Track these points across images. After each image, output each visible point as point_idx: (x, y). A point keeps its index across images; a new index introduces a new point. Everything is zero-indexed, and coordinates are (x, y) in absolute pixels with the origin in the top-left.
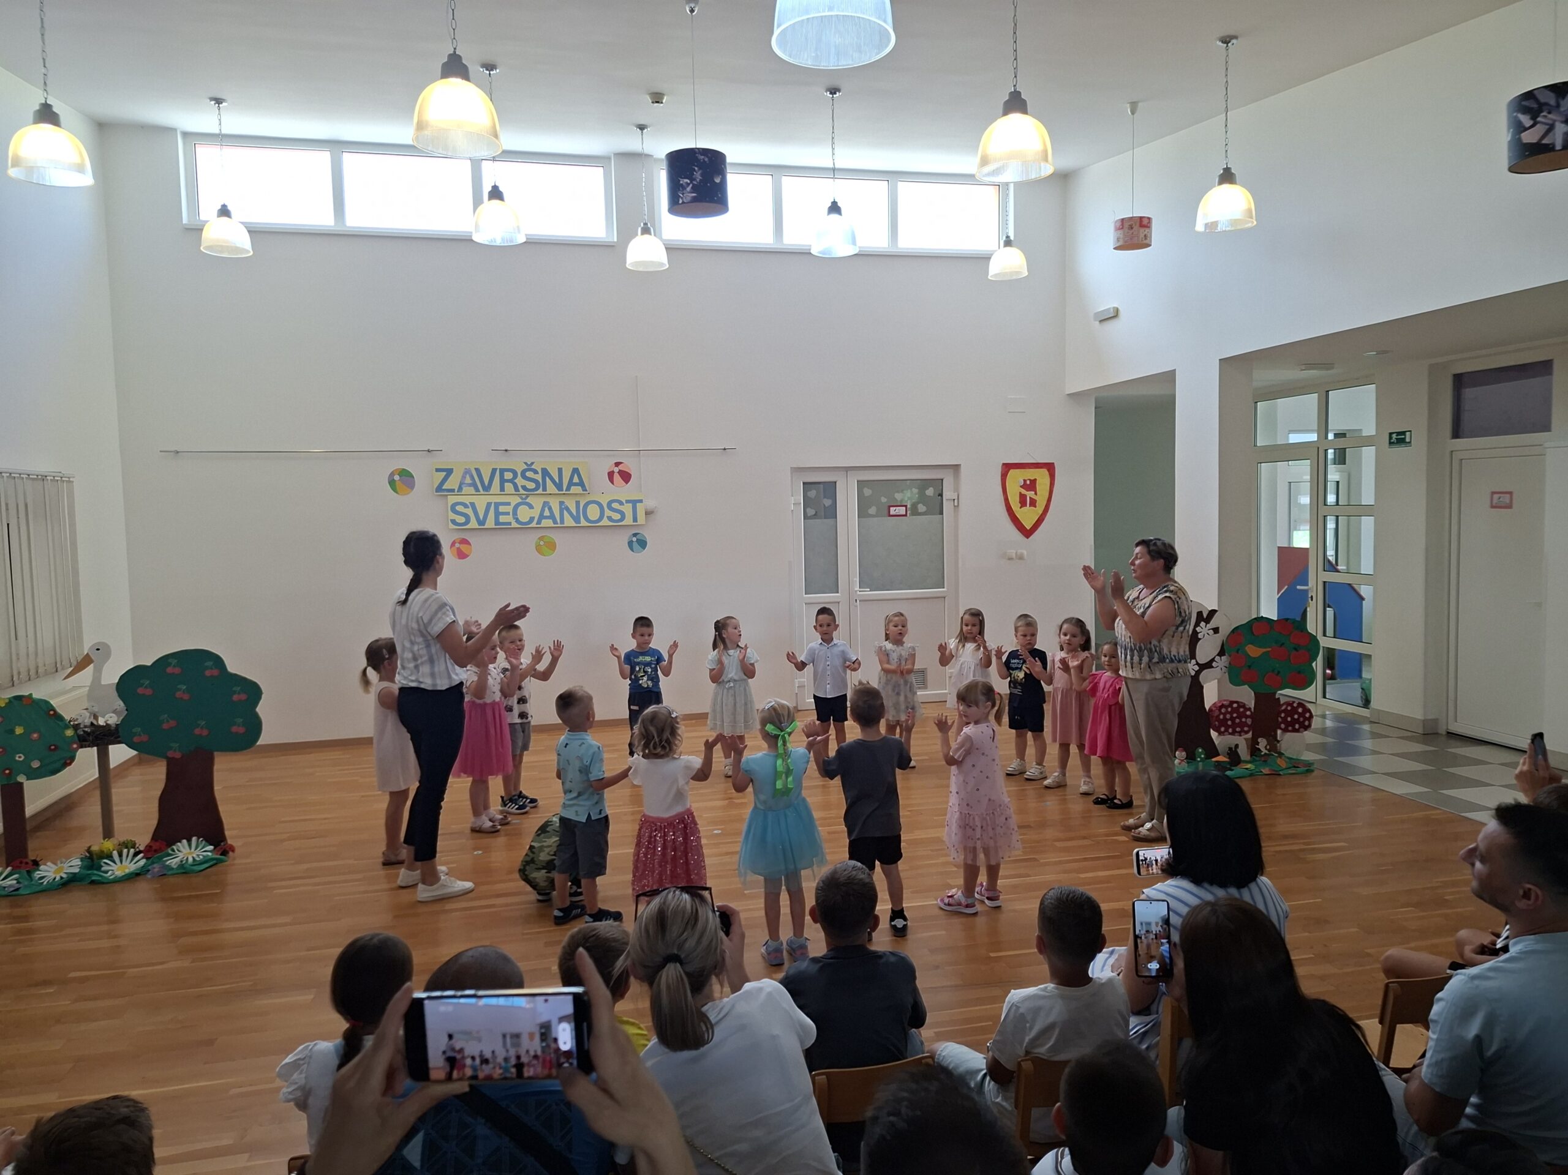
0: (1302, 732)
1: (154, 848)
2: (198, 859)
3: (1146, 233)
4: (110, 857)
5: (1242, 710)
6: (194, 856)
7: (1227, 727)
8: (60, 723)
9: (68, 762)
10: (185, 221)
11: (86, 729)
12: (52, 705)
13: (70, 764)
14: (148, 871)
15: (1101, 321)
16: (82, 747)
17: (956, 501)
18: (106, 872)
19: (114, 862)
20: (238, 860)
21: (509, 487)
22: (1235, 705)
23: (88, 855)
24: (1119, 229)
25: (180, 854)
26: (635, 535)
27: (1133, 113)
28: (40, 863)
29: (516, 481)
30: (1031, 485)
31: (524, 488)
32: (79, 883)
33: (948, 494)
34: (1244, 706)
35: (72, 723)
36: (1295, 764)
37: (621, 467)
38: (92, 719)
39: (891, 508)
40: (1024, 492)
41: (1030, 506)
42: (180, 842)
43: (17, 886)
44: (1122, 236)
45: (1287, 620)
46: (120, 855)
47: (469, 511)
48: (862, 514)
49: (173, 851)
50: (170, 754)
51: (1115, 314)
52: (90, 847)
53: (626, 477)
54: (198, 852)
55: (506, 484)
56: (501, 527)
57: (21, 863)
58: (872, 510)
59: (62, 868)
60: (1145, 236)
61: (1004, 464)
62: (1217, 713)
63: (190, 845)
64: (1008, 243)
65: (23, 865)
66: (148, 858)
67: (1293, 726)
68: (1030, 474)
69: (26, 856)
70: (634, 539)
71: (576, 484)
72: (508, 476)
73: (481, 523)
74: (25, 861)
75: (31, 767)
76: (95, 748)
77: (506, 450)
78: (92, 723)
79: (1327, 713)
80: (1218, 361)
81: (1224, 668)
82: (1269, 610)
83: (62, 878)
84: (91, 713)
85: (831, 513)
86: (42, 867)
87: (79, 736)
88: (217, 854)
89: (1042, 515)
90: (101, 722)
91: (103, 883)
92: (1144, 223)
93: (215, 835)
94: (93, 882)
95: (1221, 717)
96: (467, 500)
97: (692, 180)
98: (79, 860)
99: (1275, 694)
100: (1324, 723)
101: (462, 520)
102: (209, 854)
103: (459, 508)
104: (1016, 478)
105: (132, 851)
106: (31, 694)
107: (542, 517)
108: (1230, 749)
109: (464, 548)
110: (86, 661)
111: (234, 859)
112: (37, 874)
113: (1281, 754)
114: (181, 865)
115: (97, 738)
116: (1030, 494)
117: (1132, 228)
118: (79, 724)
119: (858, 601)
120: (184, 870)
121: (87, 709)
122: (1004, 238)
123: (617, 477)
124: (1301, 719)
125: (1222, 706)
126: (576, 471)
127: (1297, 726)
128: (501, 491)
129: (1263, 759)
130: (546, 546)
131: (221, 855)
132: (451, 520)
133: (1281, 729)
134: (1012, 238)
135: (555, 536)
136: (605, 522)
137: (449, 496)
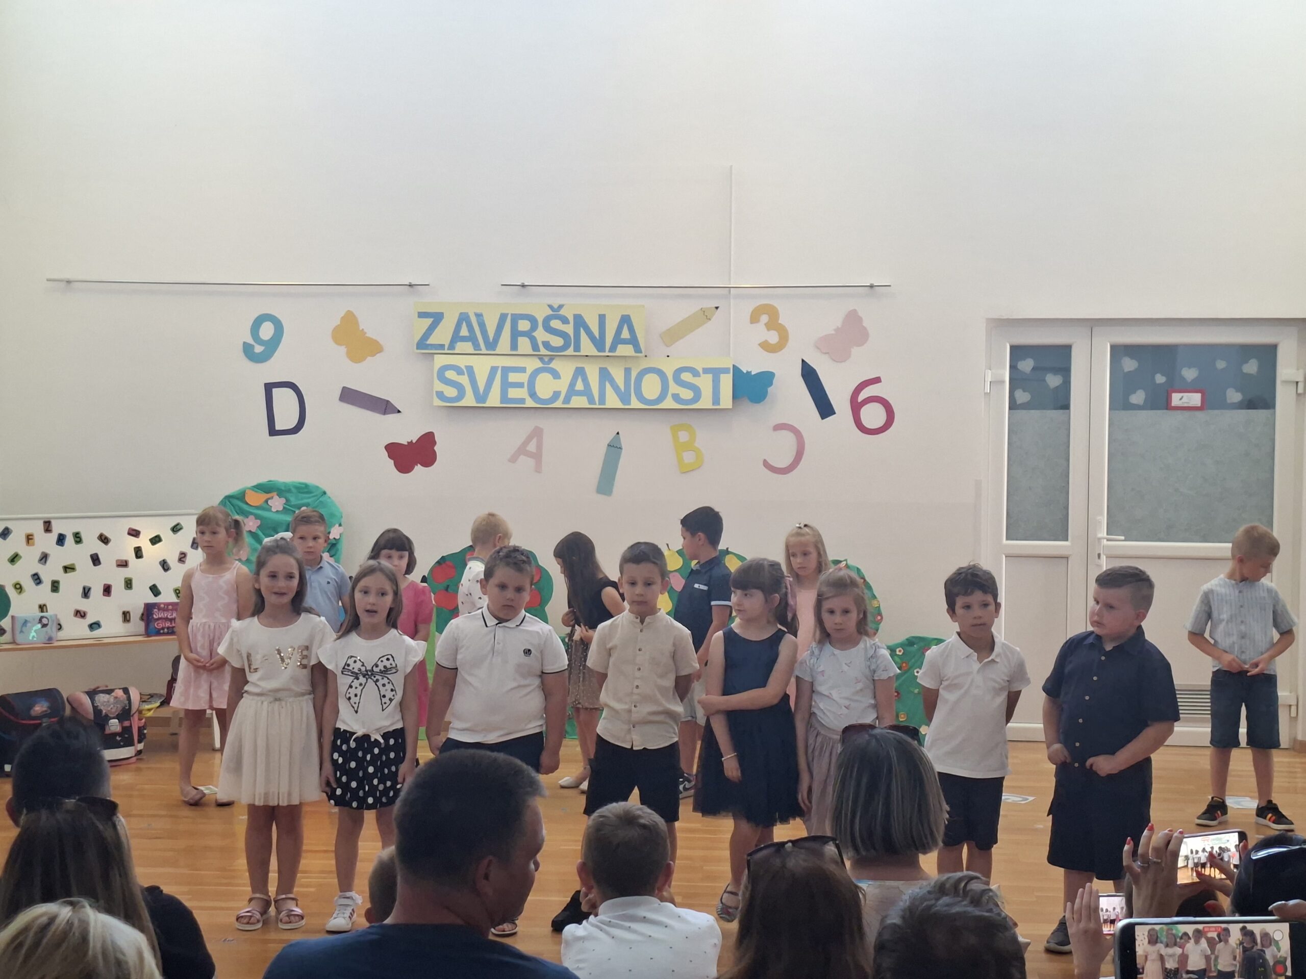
17: (1300, 385)
21: (524, 344)
31: (546, 345)
33: (1285, 373)
39: (1174, 395)
47: (464, 380)
48: (1120, 402)
55: (520, 339)
56: (511, 407)
58: (1137, 398)
71: (625, 342)
72: (524, 325)
73: (480, 398)
77: (523, 286)
85: (1060, 400)
96: (461, 362)
103: (450, 375)
119: (1103, 557)
126: (626, 320)
128: (511, 350)
132: (437, 392)
137: (435, 356)
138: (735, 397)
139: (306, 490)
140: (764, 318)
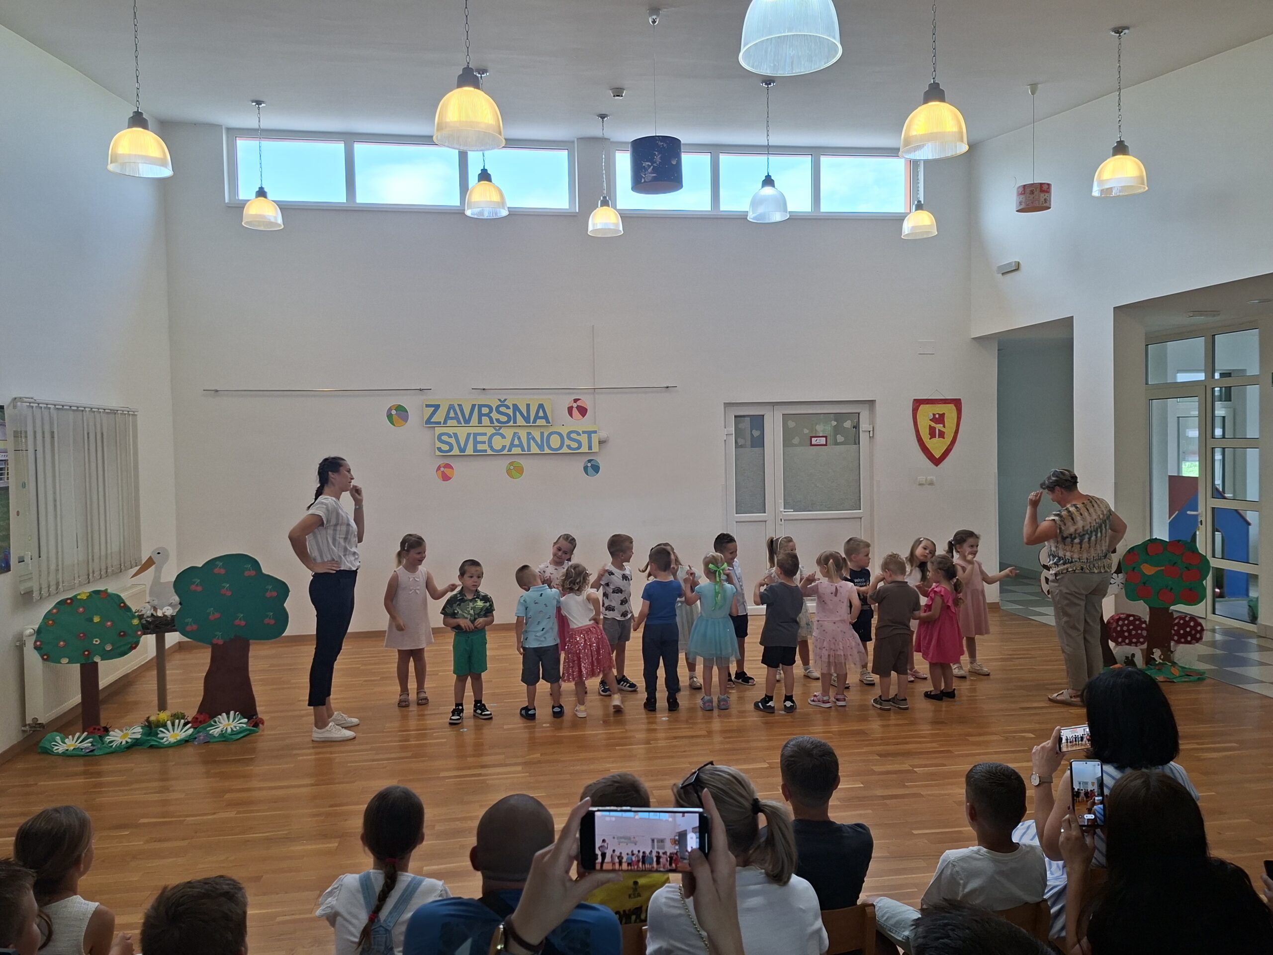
0: (1194, 644)
1: (199, 720)
2: (235, 729)
3: (1046, 197)
4: (164, 726)
5: (1137, 622)
6: (232, 727)
7: (1125, 638)
8: (129, 613)
9: (134, 646)
10: (227, 201)
11: (149, 619)
12: (122, 599)
13: (135, 648)
14: (196, 738)
15: (1003, 274)
16: (145, 634)
17: (871, 432)
18: (163, 738)
19: (168, 730)
20: (267, 731)
21: (485, 420)
22: (1131, 618)
23: (147, 724)
24: (1022, 194)
25: (220, 725)
26: (589, 461)
27: (1033, 93)
28: (110, 729)
29: (491, 415)
30: (940, 419)
31: (498, 420)
32: (140, 747)
33: (864, 426)
34: (1139, 619)
35: (136, 614)
36: (1188, 673)
37: (579, 403)
38: (152, 611)
39: (813, 439)
40: (933, 424)
41: (939, 437)
42: (221, 715)
43: (92, 748)
44: (1024, 200)
45: (1179, 541)
46: (173, 725)
47: (452, 441)
48: (787, 442)
49: (215, 722)
50: (215, 641)
51: (1017, 267)
52: (148, 718)
53: (583, 411)
54: (234, 724)
55: (483, 417)
56: (479, 454)
57: (95, 729)
58: (796, 441)
59: (127, 734)
60: (1045, 200)
61: (915, 400)
62: (1114, 625)
63: (228, 718)
64: (919, 207)
65: (96, 731)
66: (195, 728)
67: (1186, 638)
68: (939, 409)
69: (99, 724)
70: (589, 465)
71: (541, 418)
72: (485, 410)
73: (462, 450)
74: (97, 727)
75: (104, 649)
76: (154, 635)
77: (484, 389)
78: (152, 615)
79: (1217, 627)
80: (1112, 310)
81: (1121, 585)
82: (1162, 533)
83: (127, 742)
84: (152, 606)
85: (759, 442)
86: (111, 733)
87: (143, 625)
88: (249, 726)
89: (949, 445)
90: (160, 614)
91: (162, 748)
92: (1044, 189)
93: (248, 710)
94: (151, 747)
95: (1119, 629)
96: (451, 431)
97: (653, 163)
98: (140, 728)
99: (1168, 608)
100: (1214, 636)
101: (445, 447)
102: (245, 726)
103: (444, 438)
104: (926, 414)
105: (182, 721)
106: (107, 589)
107: (512, 445)
108: (1127, 658)
109: (447, 471)
110: (150, 562)
111: (263, 730)
112: (108, 739)
113: (1174, 664)
114: (222, 735)
115: (156, 626)
116: (939, 427)
117: (1033, 193)
118: (143, 615)
119: (783, 520)
120: (224, 738)
121: (149, 602)
122: (916, 203)
123: (575, 411)
124: (1193, 632)
125: (1119, 619)
126: (541, 406)
127: (1189, 639)
128: (478, 424)
129: (1157, 668)
130: (515, 471)
131: (253, 727)
132: (438, 448)
133: (1174, 640)
134: (922, 202)
135: (522, 462)
136: (565, 450)
137: (436, 428)
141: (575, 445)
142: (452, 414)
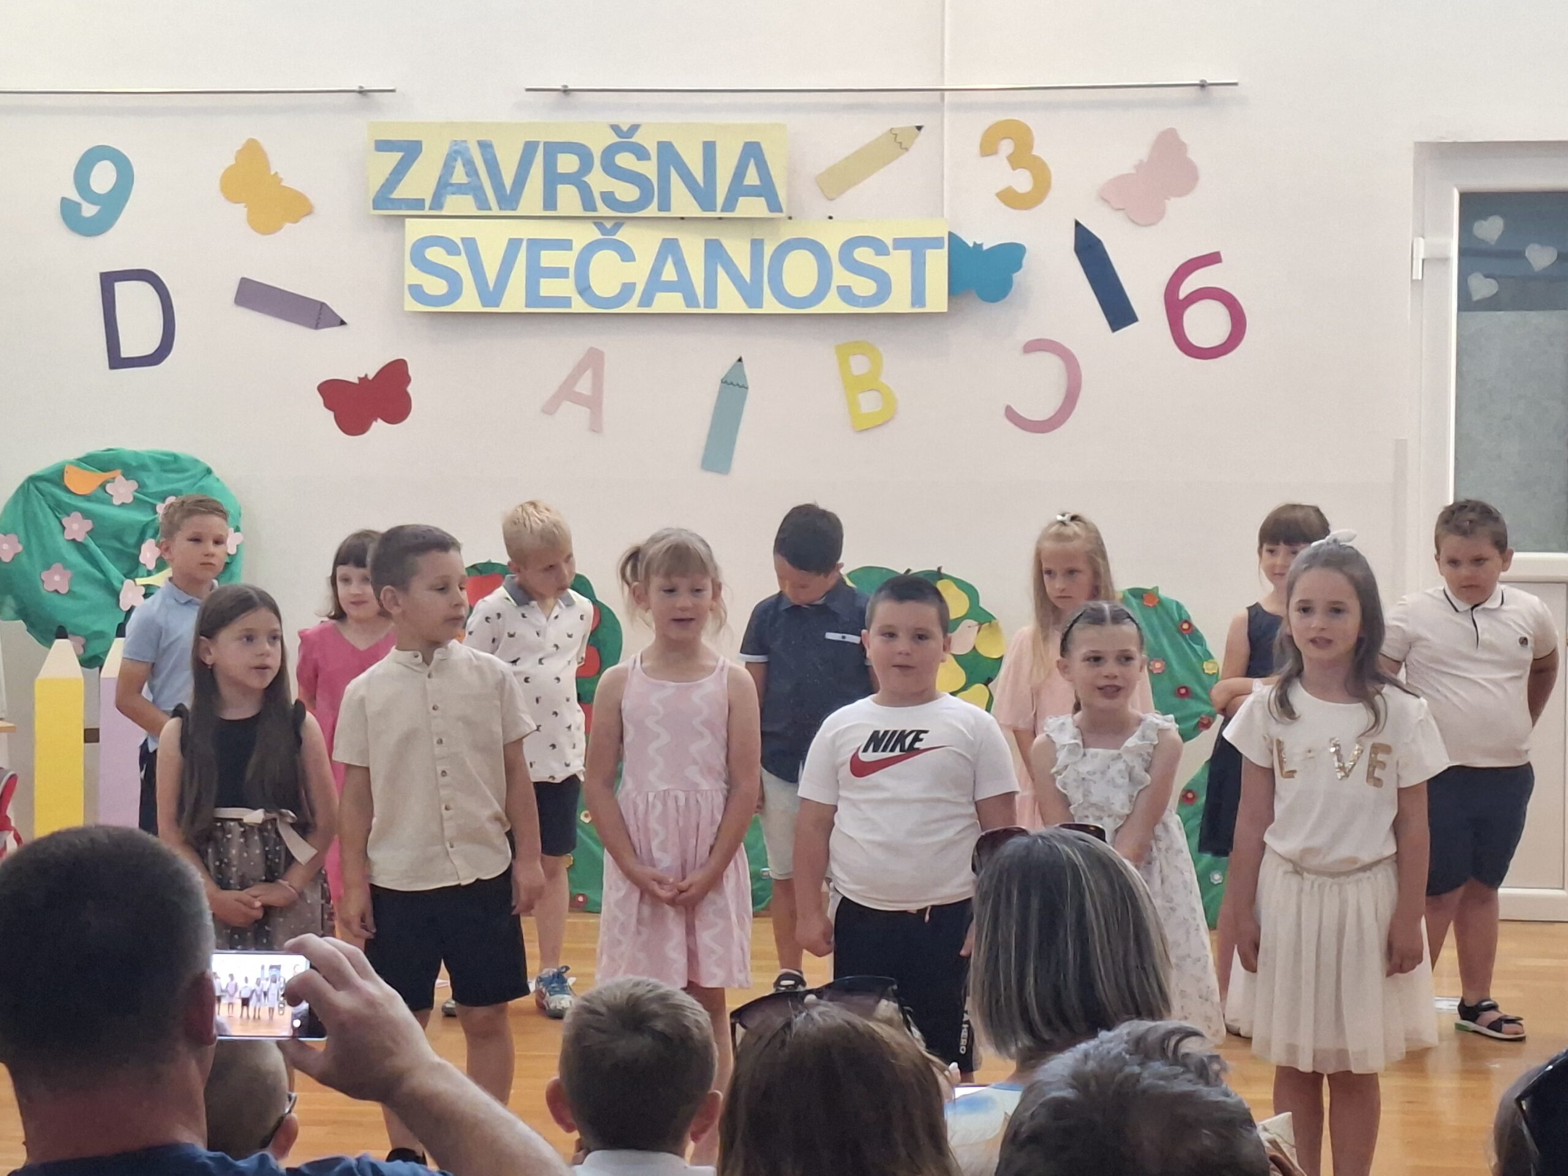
29: (586, 179)
55: (561, 188)
56: (543, 312)
71: (753, 192)
72: (568, 163)
77: (566, 91)
103: (436, 255)
107: (655, 284)
126: (752, 152)
128: (546, 208)
132: (410, 286)
136: (832, 304)
137: (407, 220)
138: (954, 290)
139: (173, 466)
140: (1006, 147)
141: (864, 287)
142: (459, 176)
